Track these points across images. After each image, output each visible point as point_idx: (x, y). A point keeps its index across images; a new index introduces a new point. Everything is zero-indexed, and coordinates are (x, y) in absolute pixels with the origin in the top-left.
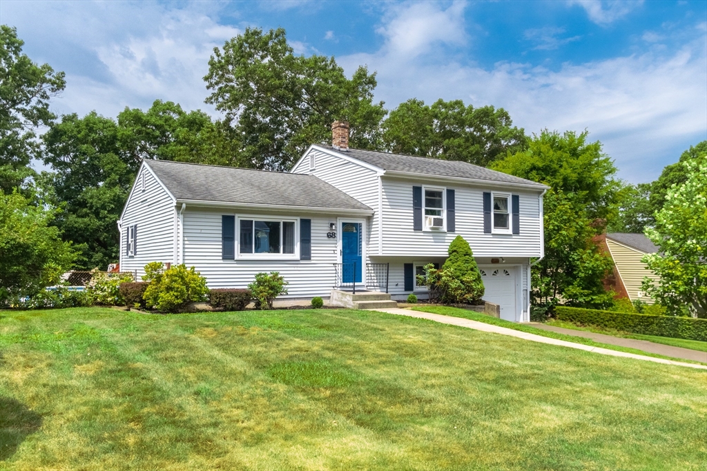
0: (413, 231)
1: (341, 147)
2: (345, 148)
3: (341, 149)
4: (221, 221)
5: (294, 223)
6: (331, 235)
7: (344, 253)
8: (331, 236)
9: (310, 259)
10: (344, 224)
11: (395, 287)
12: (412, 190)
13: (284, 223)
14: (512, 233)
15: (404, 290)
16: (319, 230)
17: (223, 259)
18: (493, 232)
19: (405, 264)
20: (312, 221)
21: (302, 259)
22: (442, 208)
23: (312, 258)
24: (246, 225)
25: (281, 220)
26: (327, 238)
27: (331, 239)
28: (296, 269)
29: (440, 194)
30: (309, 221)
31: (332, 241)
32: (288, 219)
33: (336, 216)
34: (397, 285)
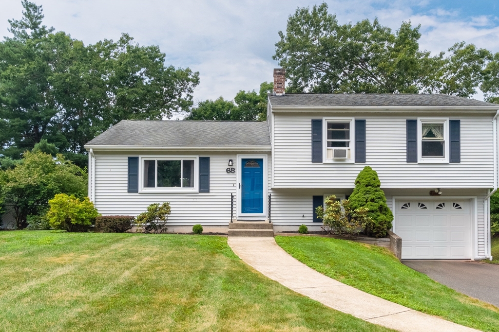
0: (311, 163)
1: (277, 92)
2: (282, 92)
3: (277, 94)
4: (127, 161)
5: (193, 161)
6: (231, 170)
7: (243, 186)
8: (231, 172)
9: (208, 192)
10: (243, 160)
11: (302, 218)
12: (311, 123)
13: (184, 161)
14: (448, 162)
15: (312, 221)
16: (217, 166)
17: (128, 192)
18: (419, 161)
19: (313, 196)
20: (211, 159)
21: (200, 192)
22: (349, 138)
23: (211, 191)
24: (149, 165)
25: (182, 158)
26: (226, 173)
27: (231, 174)
28: (195, 200)
29: (347, 125)
30: (208, 159)
31: (231, 175)
32: (188, 158)
33: (235, 153)
34: (303, 216)
